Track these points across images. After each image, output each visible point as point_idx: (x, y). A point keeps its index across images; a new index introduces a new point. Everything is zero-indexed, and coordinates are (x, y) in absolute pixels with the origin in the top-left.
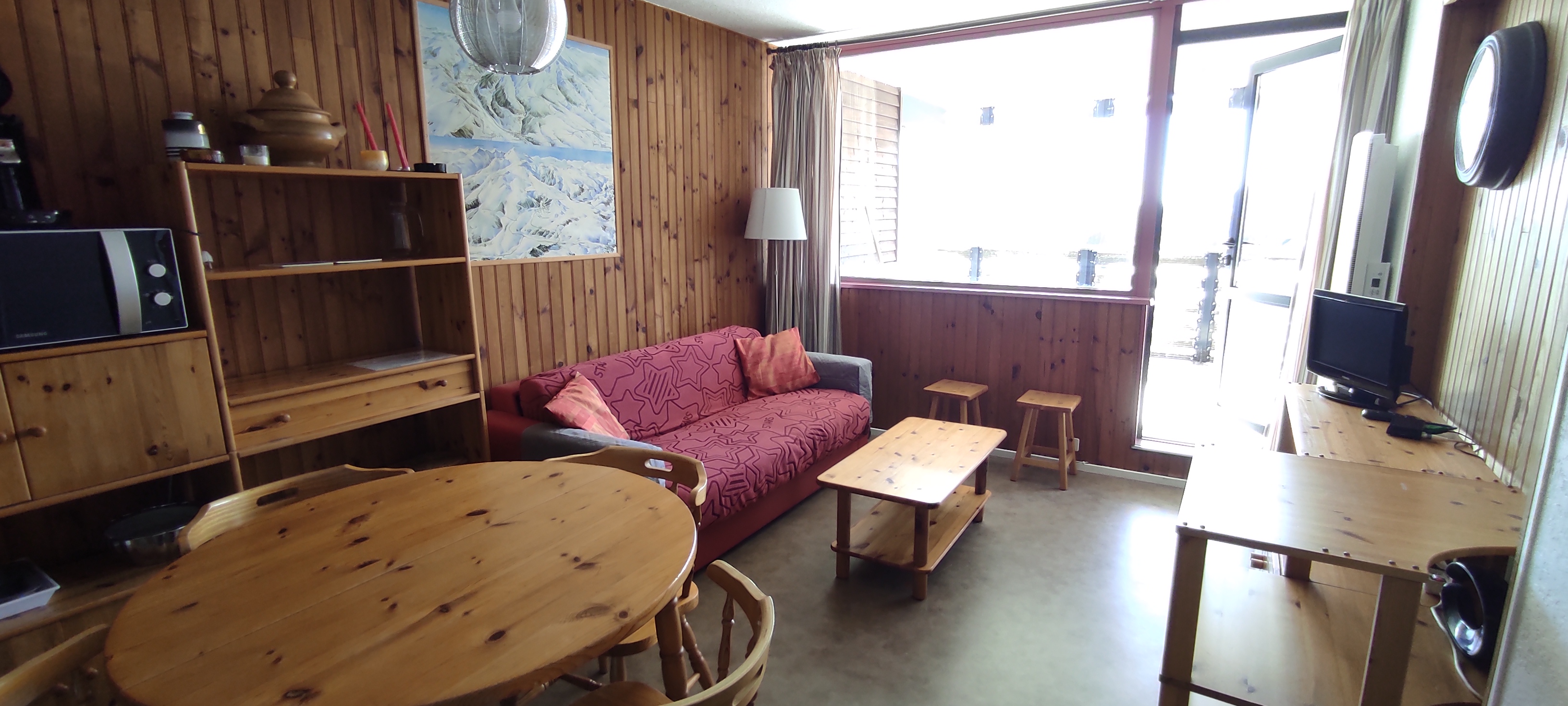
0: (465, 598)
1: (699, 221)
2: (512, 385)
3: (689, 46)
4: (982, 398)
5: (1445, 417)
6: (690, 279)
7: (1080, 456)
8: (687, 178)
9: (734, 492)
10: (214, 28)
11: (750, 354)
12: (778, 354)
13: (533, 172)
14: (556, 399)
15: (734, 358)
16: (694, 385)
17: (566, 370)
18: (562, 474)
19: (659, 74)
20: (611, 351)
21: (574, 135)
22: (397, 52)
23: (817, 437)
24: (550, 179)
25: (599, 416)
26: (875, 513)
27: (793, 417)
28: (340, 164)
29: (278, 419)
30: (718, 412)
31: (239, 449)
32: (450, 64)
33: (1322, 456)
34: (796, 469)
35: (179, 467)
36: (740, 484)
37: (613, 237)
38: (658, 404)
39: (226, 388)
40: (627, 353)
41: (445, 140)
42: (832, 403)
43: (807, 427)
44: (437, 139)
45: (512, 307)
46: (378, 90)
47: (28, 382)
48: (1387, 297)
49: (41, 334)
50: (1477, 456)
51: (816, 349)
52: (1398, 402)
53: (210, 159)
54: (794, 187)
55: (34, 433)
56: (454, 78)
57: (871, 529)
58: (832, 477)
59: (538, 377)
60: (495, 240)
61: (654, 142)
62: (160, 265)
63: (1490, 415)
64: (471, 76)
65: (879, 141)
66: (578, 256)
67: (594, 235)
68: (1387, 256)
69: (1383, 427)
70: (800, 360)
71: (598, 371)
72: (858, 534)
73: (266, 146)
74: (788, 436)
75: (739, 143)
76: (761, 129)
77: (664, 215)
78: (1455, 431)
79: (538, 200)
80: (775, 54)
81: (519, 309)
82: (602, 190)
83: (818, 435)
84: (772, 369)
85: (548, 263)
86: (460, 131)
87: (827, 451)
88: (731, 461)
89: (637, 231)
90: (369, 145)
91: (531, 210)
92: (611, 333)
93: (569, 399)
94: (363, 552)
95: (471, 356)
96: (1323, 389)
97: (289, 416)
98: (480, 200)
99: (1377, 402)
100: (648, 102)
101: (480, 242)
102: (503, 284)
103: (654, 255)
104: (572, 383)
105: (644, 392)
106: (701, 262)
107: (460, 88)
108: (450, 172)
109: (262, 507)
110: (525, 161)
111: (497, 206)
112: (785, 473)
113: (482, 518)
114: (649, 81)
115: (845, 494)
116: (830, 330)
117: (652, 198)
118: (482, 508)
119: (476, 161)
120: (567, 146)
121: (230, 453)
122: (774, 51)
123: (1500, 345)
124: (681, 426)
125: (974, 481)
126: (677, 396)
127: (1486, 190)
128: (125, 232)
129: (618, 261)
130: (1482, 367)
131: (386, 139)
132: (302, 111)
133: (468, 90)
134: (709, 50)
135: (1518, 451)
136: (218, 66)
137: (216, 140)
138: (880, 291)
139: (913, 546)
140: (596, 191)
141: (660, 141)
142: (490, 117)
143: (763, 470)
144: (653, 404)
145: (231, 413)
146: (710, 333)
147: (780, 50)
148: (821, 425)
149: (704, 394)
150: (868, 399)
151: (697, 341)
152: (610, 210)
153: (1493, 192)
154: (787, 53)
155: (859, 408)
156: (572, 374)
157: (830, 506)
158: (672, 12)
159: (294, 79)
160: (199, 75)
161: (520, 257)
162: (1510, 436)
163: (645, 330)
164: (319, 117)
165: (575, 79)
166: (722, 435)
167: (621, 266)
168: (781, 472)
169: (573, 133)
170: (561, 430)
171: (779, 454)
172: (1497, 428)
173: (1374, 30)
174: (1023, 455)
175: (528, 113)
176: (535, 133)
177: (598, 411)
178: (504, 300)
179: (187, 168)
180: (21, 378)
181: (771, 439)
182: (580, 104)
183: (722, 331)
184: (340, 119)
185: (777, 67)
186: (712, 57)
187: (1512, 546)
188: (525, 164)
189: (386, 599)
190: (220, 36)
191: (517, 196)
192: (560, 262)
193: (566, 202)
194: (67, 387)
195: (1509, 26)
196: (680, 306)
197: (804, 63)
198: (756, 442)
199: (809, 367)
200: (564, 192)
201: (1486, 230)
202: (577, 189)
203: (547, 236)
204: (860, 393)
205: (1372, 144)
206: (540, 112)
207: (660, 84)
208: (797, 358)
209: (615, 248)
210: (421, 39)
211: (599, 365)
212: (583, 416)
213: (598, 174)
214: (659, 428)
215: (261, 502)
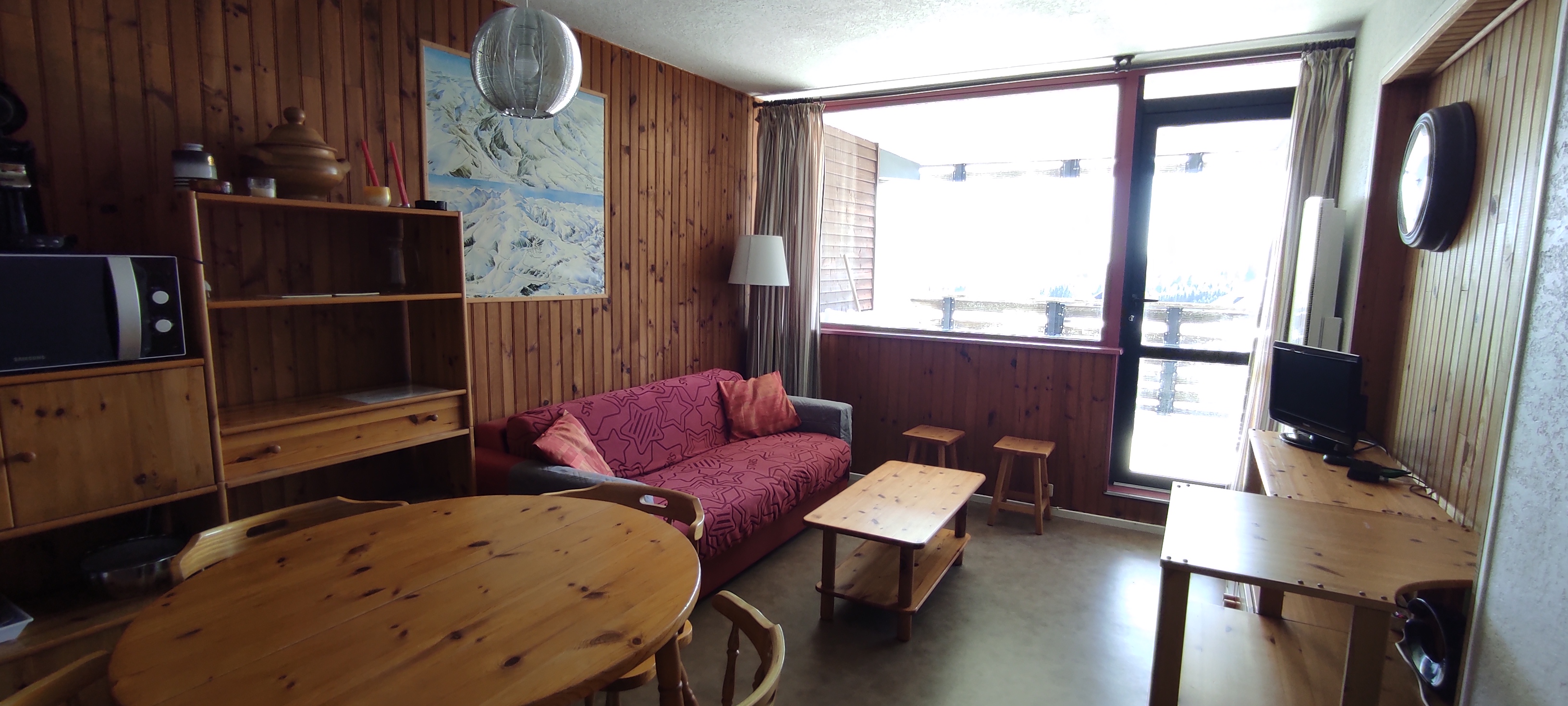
0: (475, 626)
1: (685, 265)
2: (498, 422)
3: (680, 97)
4: (959, 443)
5: (1399, 463)
6: (674, 322)
7: (1054, 502)
8: (674, 223)
9: (720, 532)
10: (227, 64)
11: (733, 396)
12: (760, 397)
13: (527, 213)
14: (544, 436)
15: (716, 400)
16: (678, 426)
17: (554, 408)
18: (560, 507)
19: (650, 123)
20: (596, 391)
21: (568, 178)
22: (402, 93)
23: (800, 479)
24: (543, 220)
25: (586, 454)
26: (859, 555)
27: (775, 459)
28: (340, 199)
29: (268, 450)
30: (701, 453)
31: (227, 479)
32: (452, 107)
33: (1290, 497)
34: (779, 511)
35: (165, 497)
36: (727, 524)
37: (601, 278)
38: (643, 443)
39: (219, 418)
40: (613, 393)
41: (444, 178)
42: (814, 446)
43: (791, 469)
44: (436, 178)
45: (501, 344)
46: (382, 129)
47: (22, 406)
48: (1340, 349)
49: (39, 358)
50: (1431, 499)
51: (796, 393)
52: (1356, 448)
53: (220, 189)
54: (778, 235)
55: (23, 458)
56: (455, 120)
57: (854, 571)
58: (818, 517)
59: (526, 414)
60: (488, 278)
61: (643, 187)
62: (164, 292)
63: (1441, 461)
64: (471, 119)
65: (860, 194)
66: (567, 296)
67: (583, 276)
68: (1339, 311)
69: (1344, 471)
70: (782, 403)
71: (585, 410)
72: (842, 576)
73: (273, 179)
74: (772, 477)
75: (725, 191)
76: (746, 178)
77: (651, 258)
78: (1409, 475)
79: (531, 241)
80: (761, 108)
81: (508, 347)
82: (592, 232)
83: (801, 477)
84: (754, 413)
85: (538, 302)
86: (458, 170)
87: (809, 493)
88: (718, 501)
89: (625, 273)
90: (371, 180)
91: (523, 250)
92: (596, 373)
93: (557, 436)
94: (366, 581)
95: (463, 391)
96: (1285, 435)
97: (279, 447)
98: (475, 238)
99: (1335, 449)
100: (639, 149)
101: (473, 279)
102: (493, 322)
103: (641, 297)
104: (560, 421)
105: (630, 431)
106: (686, 305)
107: (461, 130)
108: (450, 210)
109: (251, 539)
110: (520, 202)
111: (491, 245)
112: (769, 514)
113: (484, 550)
114: (641, 129)
115: (831, 534)
116: (809, 376)
117: (640, 241)
118: (484, 540)
119: (473, 200)
120: (560, 189)
121: (219, 483)
122: (760, 105)
123: (1446, 394)
124: (665, 467)
125: (954, 524)
126: (661, 436)
127: (1428, 252)
128: (131, 258)
129: (606, 303)
130: (1431, 415)
131: (387, 176)
132: (310, 146)
133: (468, 131)
134: (699, 102)
135: (1468, 493)
136: (228, 101)
137: (224, 172)
138: (860, 337)
139: (898, 585)
140: (586, 232)
141: (649, 187)
142: (488, 158)
143: (749, 511)
144: (638, 444)
145: (222, 442)
146: (693, 375)
147: (766, 104)
148: (804, 468)
149: (688, 436)
150: (849, 443)
151: (682, 382)
152: (599, 252)
153: (1434, 254)
154: (773, 107)
155: (840, 452)
156: (560, 412)
157: (816, 547)
158: (665, 65)
159: (303, 116)
160: (209, 108)
161: (511, 295)
162: (1460, 478)
163: (629, 371)
164: (325, 153)
165: (571, 125)
166: (707, 475)
167: (609, 307)
168: (766, 512)
169: (567, 176)
170: (549, 467)
171: (764, 495)
172: (1447, 473)
173: (1319, 105)
174: (999, 501)
175: (524, 156)
176: (530, 175)
177: (585, 450)
178: (493, 336)
179: (197, 198)
180: (15, 402)
181: (756, 480)
182: (575, 149)
183: (706, 373)
184: (344, 156)
185: (763, 120)
186: (702, 109)
187: (1468, 579)
188: (520, 205)
189: (395, 626)
190: (233, 73)
191: (510, 235)
192: (549, 302)
193: (558, 242)
194: (60, 412)
195: (1441, 105)
196: (664, 348)
197: (789, 117)
198: (741, 483)
199: (790, 411)
200: (556, 233)
201: (1429, 287)
202: (569, 231)
203: (538, 275)
204: (842, 436)
205: (1322, 208)
206: (536, 156)
207: (651, 133)
208: (778, 402)
209: (603, 290)
210: (425, 81)
211: (586, 403)
212: (571, 453)
213: (589, 217)
214: (643, 469)
215: (252, 532)
